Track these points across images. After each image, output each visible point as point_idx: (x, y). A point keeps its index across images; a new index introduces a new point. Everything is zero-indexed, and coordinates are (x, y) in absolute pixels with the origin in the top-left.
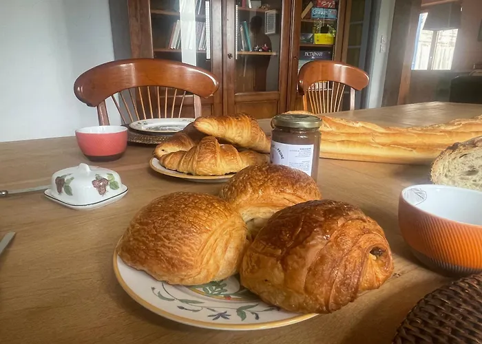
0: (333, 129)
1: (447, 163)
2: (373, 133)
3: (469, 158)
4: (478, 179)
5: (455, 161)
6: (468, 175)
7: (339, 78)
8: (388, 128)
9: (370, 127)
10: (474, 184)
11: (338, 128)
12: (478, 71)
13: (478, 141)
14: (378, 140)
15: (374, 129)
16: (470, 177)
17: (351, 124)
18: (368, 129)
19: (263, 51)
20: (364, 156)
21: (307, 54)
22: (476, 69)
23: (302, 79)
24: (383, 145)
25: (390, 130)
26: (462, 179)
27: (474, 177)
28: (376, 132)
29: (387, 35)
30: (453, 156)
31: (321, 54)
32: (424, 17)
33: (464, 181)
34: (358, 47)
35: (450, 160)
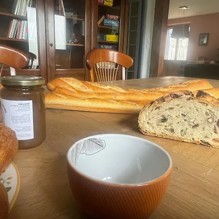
0: (91, 90)
1: (147, 114)
2: (115, 93)
3: (161, 109)
4: (167, 125)
5: (153, 112)
6: (162, 122)
7: (113, 60)
8: (127, 90)
9: (115, 89)
10: (165, 129)
11: (93, 89)
12: (198, 61)
13: (166, 97)
14: (118, 98)
15: (117, 90)
16: (162, 124)
17: (102, 87)
18: (113, 90)
19: (74, 43)
20: (105, 109)
21: (102, 46)
22: (198, 60)
23: (89, 59)
24: (118, 101)
25: (129, 91)
26: (158, 125)
27: (165, 124)
28: (118, 92)
29: (150, 38)
30: (151, 108)
31: (111, 47)
32: (170, 31)
33: (159, 126)
34: (134, 45)
35: (150, 111)
